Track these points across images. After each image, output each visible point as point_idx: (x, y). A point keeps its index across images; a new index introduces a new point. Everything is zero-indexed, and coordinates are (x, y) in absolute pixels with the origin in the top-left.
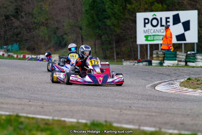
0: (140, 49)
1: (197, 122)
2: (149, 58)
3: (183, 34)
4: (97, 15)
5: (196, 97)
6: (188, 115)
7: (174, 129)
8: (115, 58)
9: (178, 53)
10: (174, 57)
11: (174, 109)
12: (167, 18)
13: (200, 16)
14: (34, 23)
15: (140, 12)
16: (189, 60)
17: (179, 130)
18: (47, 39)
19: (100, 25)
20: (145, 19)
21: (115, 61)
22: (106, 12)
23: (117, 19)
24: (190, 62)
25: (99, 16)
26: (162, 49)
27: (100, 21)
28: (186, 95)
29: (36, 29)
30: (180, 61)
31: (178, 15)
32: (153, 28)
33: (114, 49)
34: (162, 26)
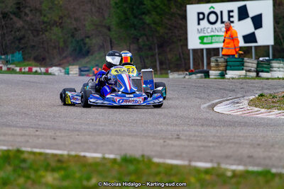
0: (194, 56)
1: (271, 154)
2: (205, 68)
3: (253, 34)
4: (132, 9)
5: (271, 119)
6: (259, 145)
7: (239, 165)
8: (158, 68)
9: (246, 59)
10: (240, 65)
11: (239, 136)
12: (230, 12)
13: (277, 7)
14: (44, 23)
15: (192, 4)
16: (261, 69)
17: (245, 165)
18: (62, 44)
19: (136, 23)
20: (199, 14)
21: (159, 72)
22: (144, 4)
23: (160, 15)
24: (262, 71)
25: (135, 11)
26: (223, 55)
27: (135, 17)
28: (257, 118)
29: (47, 31)
30: (249, 71)
31: (245, 6)
32: (211, 26)
33: (157, 57)
34: (222, 22)
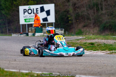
0: (22, 27)
1: (53, 67)
2: (27, 32)
6: (48, 63)
7: (39, 71)
8: (8, 32)
9: (43, 28)
10: (41, 31)
11: (40, 60)
12: (37, 9)
15: (21, 6)
17: (42, 72)
20: (24, 10)
21: (8, 34)
22: (2, 6)
23: (8, 10)
30: (45, 33)
31: (43, 7)
32: (29, 15)
33: (7, 27)
34: (34, 13)
